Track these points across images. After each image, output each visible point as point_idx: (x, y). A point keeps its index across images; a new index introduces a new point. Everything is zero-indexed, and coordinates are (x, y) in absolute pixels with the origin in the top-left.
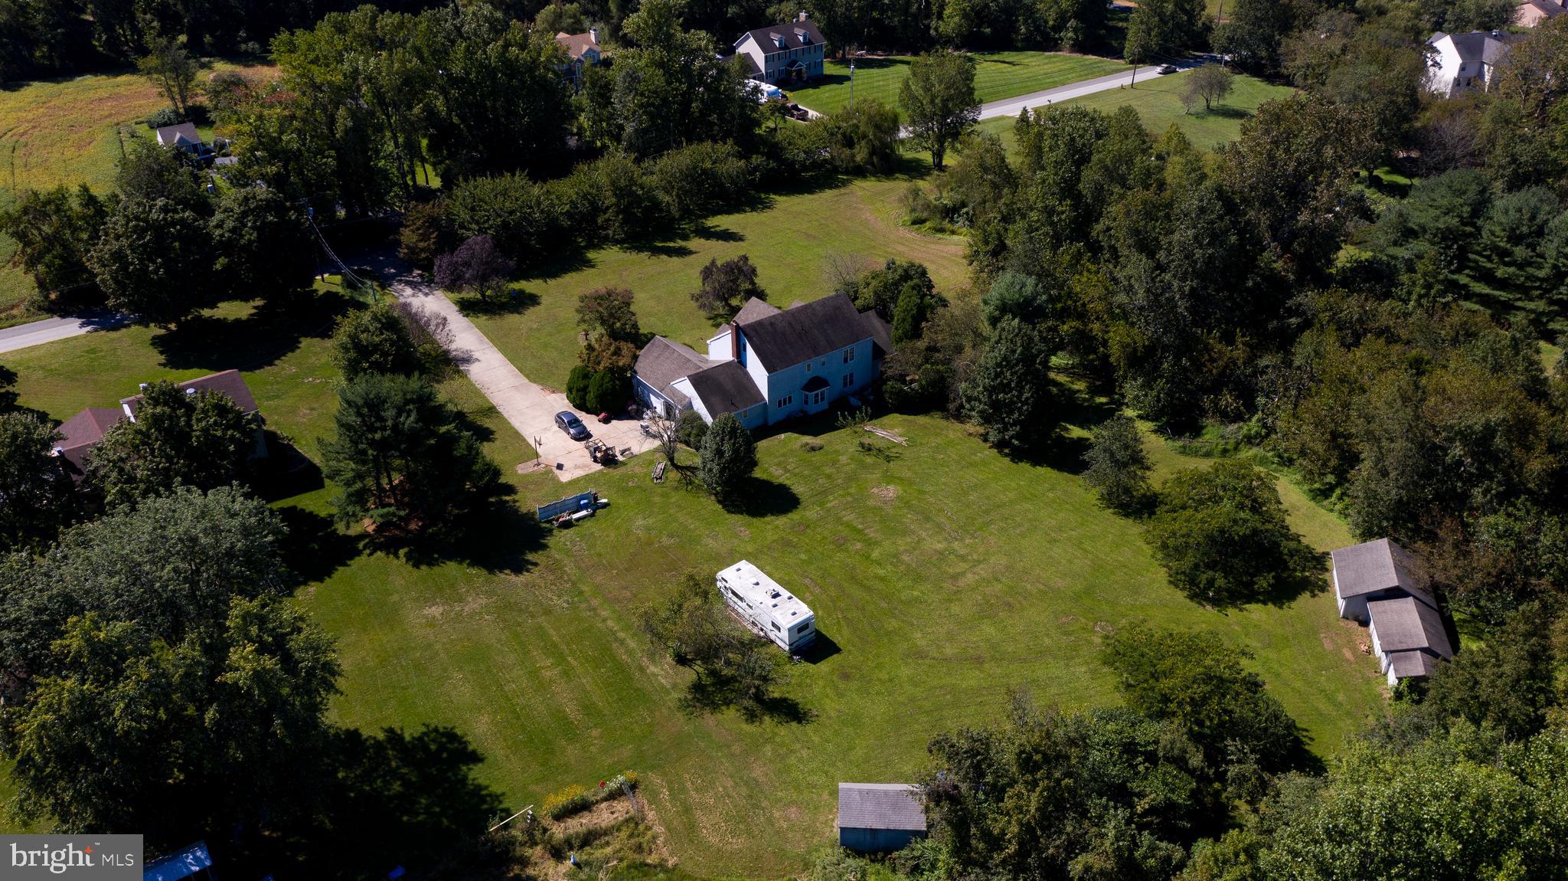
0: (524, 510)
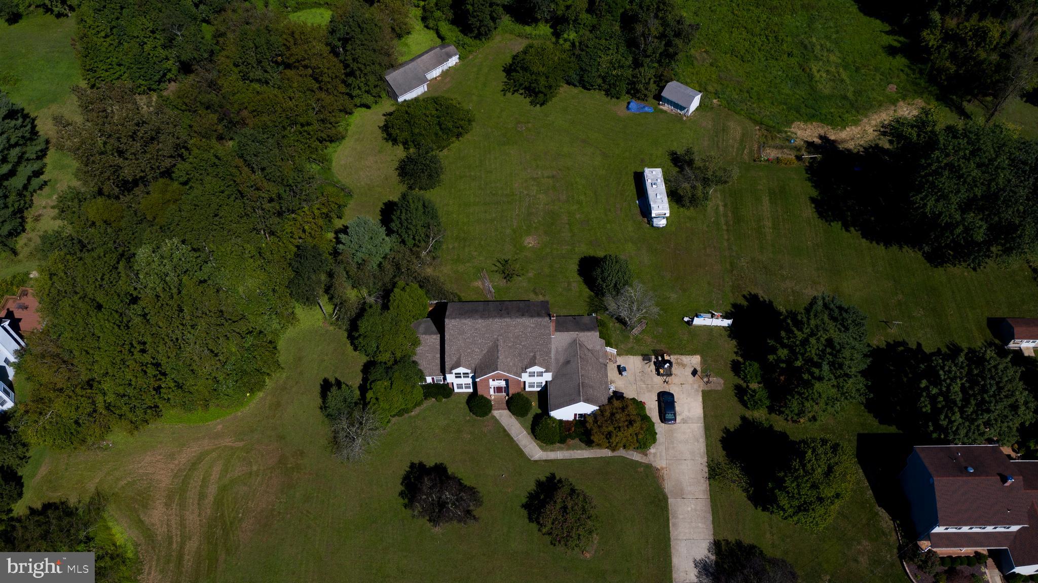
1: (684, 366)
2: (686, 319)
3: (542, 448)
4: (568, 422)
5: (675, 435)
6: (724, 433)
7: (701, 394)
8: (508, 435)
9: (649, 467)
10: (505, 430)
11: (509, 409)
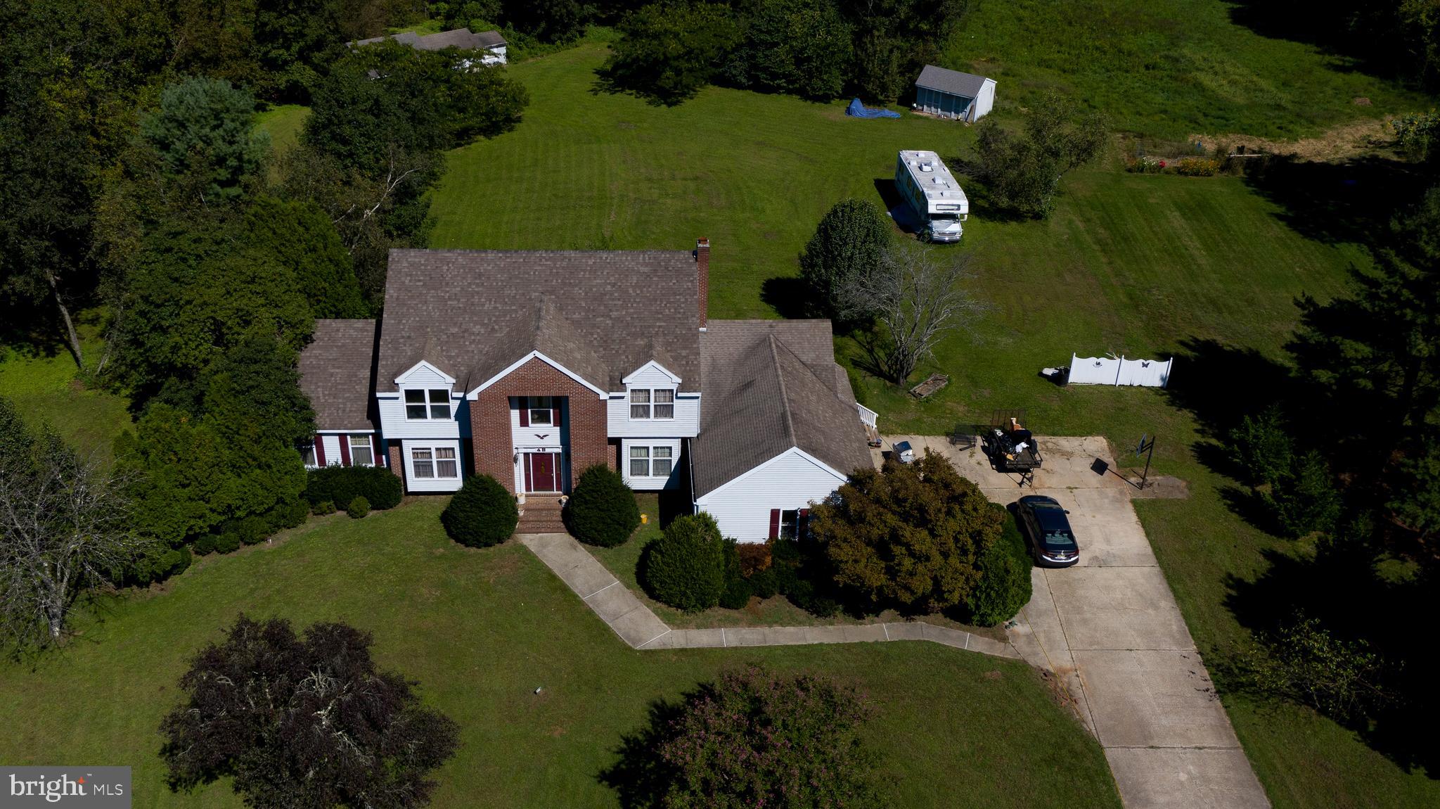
0: (1188, 415)
1: (1068, 455)
2: (1049, 371)
3: (669, 620)
4: (750, 547)
5: (1081, 592)
6: (1228, 586)
7: (1130, 507)
8: (564, 589)
9: (1018, 668)
10: (553, 577)
11: (572, 531)
